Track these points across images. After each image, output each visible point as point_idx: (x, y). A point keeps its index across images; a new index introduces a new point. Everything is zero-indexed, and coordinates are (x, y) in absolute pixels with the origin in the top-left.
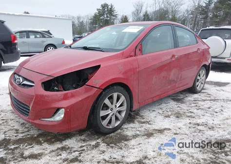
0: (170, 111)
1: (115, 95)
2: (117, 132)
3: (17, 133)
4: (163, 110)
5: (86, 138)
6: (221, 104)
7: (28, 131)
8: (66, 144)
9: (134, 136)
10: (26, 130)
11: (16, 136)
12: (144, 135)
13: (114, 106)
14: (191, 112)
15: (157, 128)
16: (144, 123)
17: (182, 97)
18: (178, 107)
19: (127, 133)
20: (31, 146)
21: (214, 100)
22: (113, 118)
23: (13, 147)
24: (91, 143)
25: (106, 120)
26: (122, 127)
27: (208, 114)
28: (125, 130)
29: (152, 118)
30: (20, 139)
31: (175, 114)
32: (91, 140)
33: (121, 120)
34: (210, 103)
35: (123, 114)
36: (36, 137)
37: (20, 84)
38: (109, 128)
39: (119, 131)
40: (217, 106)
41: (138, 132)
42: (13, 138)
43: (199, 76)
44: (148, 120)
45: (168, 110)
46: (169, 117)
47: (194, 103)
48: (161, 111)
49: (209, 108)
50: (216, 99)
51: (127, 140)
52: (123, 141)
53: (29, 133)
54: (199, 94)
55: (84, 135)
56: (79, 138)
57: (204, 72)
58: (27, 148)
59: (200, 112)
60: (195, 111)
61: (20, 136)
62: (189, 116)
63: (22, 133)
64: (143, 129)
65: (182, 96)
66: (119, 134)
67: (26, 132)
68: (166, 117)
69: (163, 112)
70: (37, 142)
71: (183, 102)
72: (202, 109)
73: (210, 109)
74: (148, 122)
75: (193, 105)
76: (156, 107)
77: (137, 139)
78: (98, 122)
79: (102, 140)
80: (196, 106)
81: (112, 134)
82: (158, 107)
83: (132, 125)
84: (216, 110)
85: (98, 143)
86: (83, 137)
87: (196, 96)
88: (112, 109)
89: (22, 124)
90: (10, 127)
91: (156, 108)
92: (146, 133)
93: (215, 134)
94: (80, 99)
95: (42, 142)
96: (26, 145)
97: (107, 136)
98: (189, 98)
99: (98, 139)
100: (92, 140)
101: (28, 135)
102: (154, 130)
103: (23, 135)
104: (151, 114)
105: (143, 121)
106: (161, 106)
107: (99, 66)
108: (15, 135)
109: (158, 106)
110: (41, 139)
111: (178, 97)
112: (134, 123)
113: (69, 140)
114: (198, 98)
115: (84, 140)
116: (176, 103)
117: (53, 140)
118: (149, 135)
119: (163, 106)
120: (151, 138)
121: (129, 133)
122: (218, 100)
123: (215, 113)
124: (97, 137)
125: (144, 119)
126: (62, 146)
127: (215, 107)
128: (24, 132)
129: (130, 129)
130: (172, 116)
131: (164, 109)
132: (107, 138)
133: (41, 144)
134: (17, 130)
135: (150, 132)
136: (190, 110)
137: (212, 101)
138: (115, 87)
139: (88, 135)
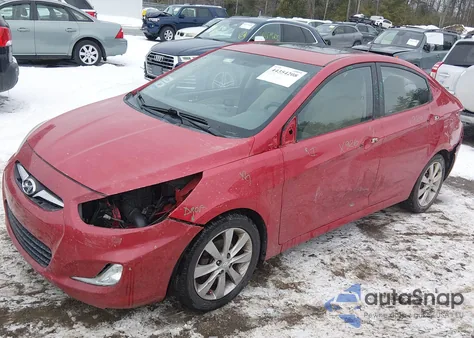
0: (349, 258)
1: (229, 234)
2: (227, 307)
3: (20, 293)
4: (333, 256)
5: (161, 317)
6: (466, 249)
7: (43, 291)
8: (121, 329)
9: (261, 319)
10: (39, 287)
11: (18, 302)
12: (282, 320)
13: (224, 255)
14: (394, 266)
15: (311, 302)
16: (286, 287)
17: (381, 222)
18: (369, 249)
19: (248, 310)
20: (50, 329)
21: (453, 236)
22: (222, 279)
23: (13, 328)
24: (171, 331)
25: (206, 284)
26: (240, 294)
27: (428, 274)
28: (245, 302)
29: (307, 275)
30: (27, 310)
31: (357, 268)
32: (171, 322)
33: (237, 282)
34: (440, 244)
35: (244, 270)
36: (59, 308)
37: (31, 196)
38: (211, 298)
39: (232, 304)
40: (453, 251)
41: (271, 311)
42: (13, 307)
43: (427, 175)
44: (296, 281)
45: (345, 257)
46: (343, 276)
47: (404, 241)
48: (327, 259)
49: (436, 257)
50: (459, 231)
51: (246, 328)
52: (237, 331)
53: (44, 296)
54: (424, 215)
55: (158, 310)
56: (148, 315)
57: (438, 166)
58: (43, 332)
59: (412, 267)
60: (402, 263)
61: (28, 301)
62: (385, 277)
63: (30, 294)
64: (281, 303)
65: (382, 219)
66: (232, 312)
67: (38, 292)
68: (337, 274)
69: (333, 260)
70: (63, 321)
71: (381, 237)
72: (420, 259)
73: (438, 261)
74: (295, 287)
75: (402, 246)
76: (320, 246)
77: (266, 327)
78: (189, 288)
79: (195, 326)
80: (409, 249)
81: (217, 312)
82: (325, 245)
83: (259, 291)
84: (450, 264)
85: (186, 330)
86: (155, 315)
87: (414, 220)
88: (220, 263)
89: (29, 271)
90: (5, 278)
91: (317, 248)
92: (288, 312)
93: (431, 326)
94: (156, 247)
95: (73, 319)
96: (40, 324)
97: (206, 315)
98: (398, 227)
99: (186, 320)
100: (174, 322)
101: (44, 300)
102: (305, 306)
103: (34, 300)
104: (305, 265)
105: (285, 281)
106: (330, 244)
107: (199, 176)
108: (17, 298)
109: (323, 242)
110: (70, 314)
111: (374, 221)
112: (265, 286)
113: (128, 319)
114: (416, 228)
115: (158, 323)
116: (364, 238)
117: (95, 317)
118: (293, 319)
119: (337, 242)
120: (295, 327)
121: (252, 311)
122: (462, 235)
123: (444, 272)
124: (184, 316)
125: (287, 275)
126: (114, 332)
127: (448, 255)
128: (34, 293)
129: (255, 301)
130: (350, 273)
131: (337, 253)
132: (205, 320)
133: (70, 325)
134: (20, 286)
135: (297, 310)
136: (392, 261)
137: (446, 239)
138: (230, 218)
139: (168, 308)
